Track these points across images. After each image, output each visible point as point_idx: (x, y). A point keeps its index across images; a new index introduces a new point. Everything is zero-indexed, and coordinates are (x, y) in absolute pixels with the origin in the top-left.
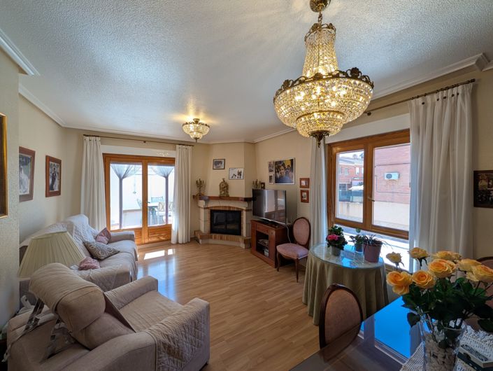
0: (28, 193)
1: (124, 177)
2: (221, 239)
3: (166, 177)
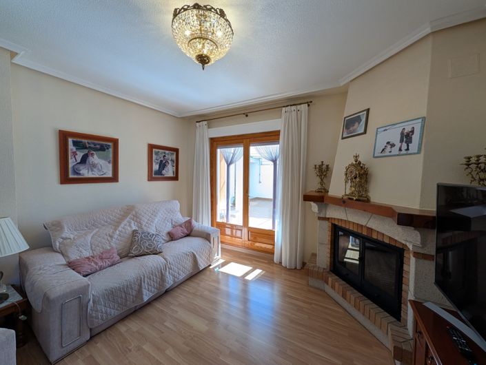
0: (109, 175)
3: (274, 161)
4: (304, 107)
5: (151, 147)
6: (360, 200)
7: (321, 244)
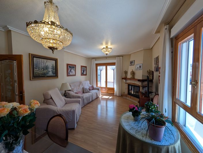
0: (74, 74)
1: (102, 70)
2: (131, 98)
3: (114, 70)
4: (121, 57)
5: (82, 66)
6: (133, 78)
7: (126, 89)
